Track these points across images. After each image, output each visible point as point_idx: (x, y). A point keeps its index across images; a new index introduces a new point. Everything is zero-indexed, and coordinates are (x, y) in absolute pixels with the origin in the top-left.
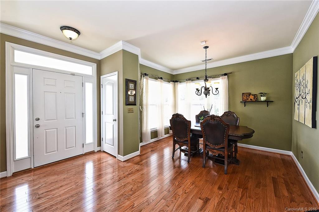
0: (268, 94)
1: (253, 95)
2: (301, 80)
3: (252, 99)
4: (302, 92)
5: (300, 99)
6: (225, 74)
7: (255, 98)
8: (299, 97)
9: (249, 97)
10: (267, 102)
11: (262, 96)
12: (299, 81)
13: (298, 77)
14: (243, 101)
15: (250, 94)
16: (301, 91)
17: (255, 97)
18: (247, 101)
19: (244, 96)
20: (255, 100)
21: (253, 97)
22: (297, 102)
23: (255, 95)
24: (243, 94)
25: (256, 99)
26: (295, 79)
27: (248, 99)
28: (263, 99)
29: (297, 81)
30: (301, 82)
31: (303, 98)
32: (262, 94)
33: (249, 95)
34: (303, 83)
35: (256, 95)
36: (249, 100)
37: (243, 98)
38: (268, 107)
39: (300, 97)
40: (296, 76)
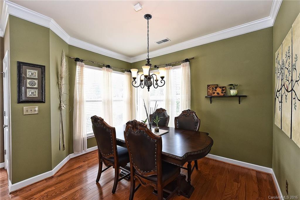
0: (240, 85)
1: (220, 88)
2: (285, 61)
3: (220, 93)
4: (285, 80)
5: (283, 92)
6: (187, 60)
7: (223, 92)
8: (281, 89)
9: (216, 90)
10: (239, 97)
11: (231, 89)
12: (281, 64)
13: (280, 56)
14: (208, 96)
15: (217, 86)
16: (285, 78)
17: (223, 90)
18: (213, 95)
19: (210, 89)
20: (222, 94)
21: (221, 90)
22: (278, 97)
23: (223, 87)
24: (208, 86)
25: (225, 93)
26: (276, 61)
27: (214, 93)
28: (233, 92)
29: (279, 63)
30: (285, 63)
31: (287, 91)
32: (232, 86)
33: (216, 88)
34: (287, 63)
35: (225, 87)
36: (216, 94)
37: (208, 92)
38: (239, 103)
39: (283, 88)
40: (276, 57)
